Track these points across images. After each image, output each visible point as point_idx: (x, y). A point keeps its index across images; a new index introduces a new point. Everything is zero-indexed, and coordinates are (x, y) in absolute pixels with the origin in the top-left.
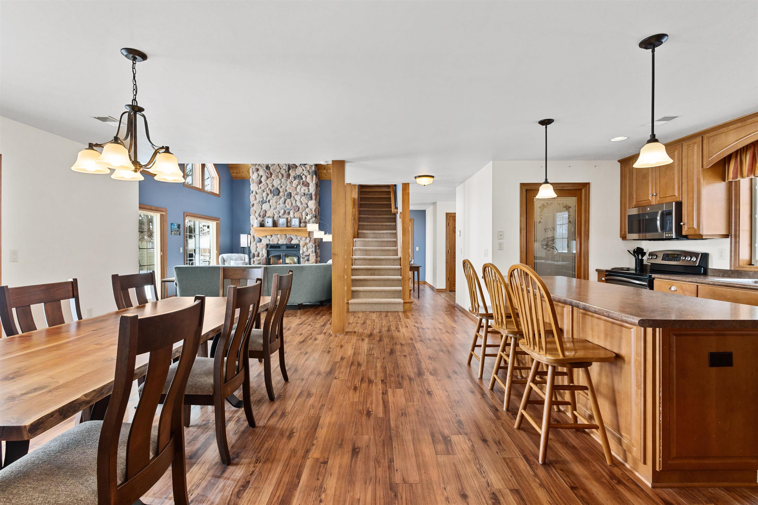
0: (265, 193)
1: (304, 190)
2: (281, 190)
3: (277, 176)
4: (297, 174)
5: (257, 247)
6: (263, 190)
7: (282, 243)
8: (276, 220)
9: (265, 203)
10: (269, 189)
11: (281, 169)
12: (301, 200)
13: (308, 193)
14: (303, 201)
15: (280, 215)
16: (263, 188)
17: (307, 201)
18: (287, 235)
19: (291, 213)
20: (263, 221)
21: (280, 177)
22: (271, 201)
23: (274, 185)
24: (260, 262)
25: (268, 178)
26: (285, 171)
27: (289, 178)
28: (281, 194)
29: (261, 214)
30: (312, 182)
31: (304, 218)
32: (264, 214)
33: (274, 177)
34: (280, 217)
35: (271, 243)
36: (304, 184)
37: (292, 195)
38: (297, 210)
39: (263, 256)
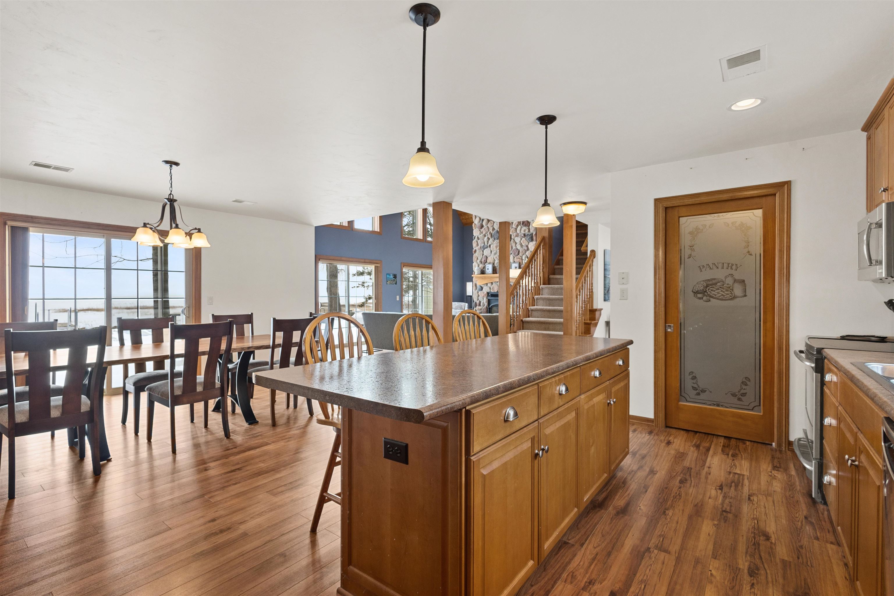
0: (486, 237)
1: (525, 231)
5: (479, 296)
8: (496, 266)
9: (486, 248)
10: (490, 233)
12: (522, 242)
13: (528, 233)
14: (523, 242)
16: (484, 233)
17: (527, 242)
19: (511, 257)
20: (484, 267)
22: (491, 246)
23: (495, 228)
24: (481, 311)
25: (489, 222)
29: (483, 261)
32: (485, 260)
35: (492, 291)
36: (524, 224)
37: (512, 237)
38: (517, 253)
39: (484, 305)
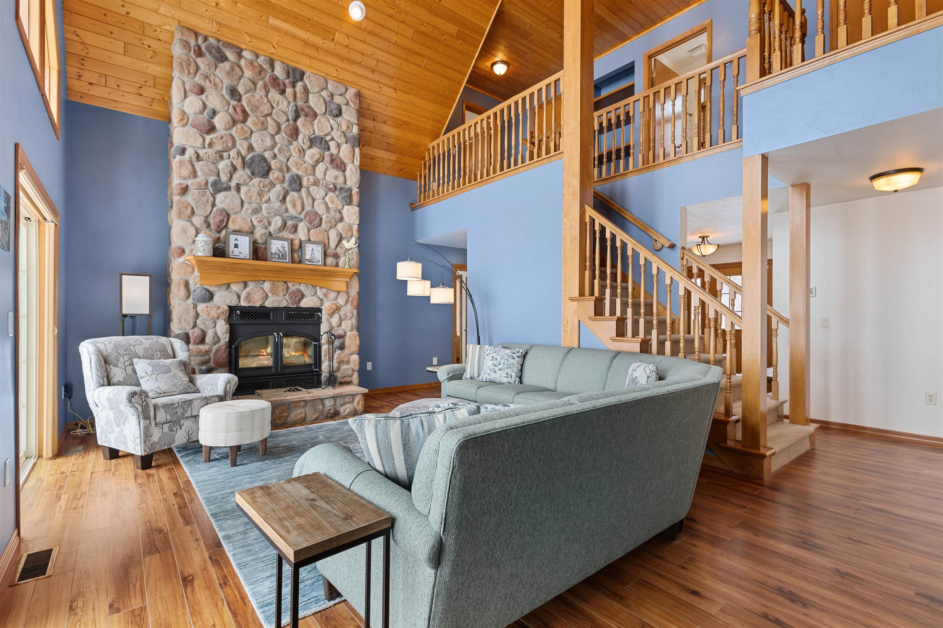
0: (225, 162)
1: (336, 178)
2: (273, 164)
3: (263, 123)
4: (317, 133)
5: (197, 315)
6: (218, 152)
7: (276, 305)
8: (260, 241)
9: (225, 189)
10: (239, 153)
11: (273, 107)
12: (327, 199)
13: (342, 185)
14: (332, 202)
15: (272, 229)
16: (218, 147)
17: (340, 204)
18: (290, 285)
19: (299, 228)
20: (220, 239)
21: (272, 129)
22: (243, 189)
23: (255, 145)
24: (207, 357)
25: (234, 122)
26: (285, 118)
27: (297, 139)
28: (272, 176)
29: (213, 220)
30: (353, 162)
31: (333, 244)
32: (220, 222)
33: (255, 124)
34: (270, 234)
35: (243, 303)
36: (335, 163)
37: (305, 183)
38: (316, 222)
39: (217, 340)
